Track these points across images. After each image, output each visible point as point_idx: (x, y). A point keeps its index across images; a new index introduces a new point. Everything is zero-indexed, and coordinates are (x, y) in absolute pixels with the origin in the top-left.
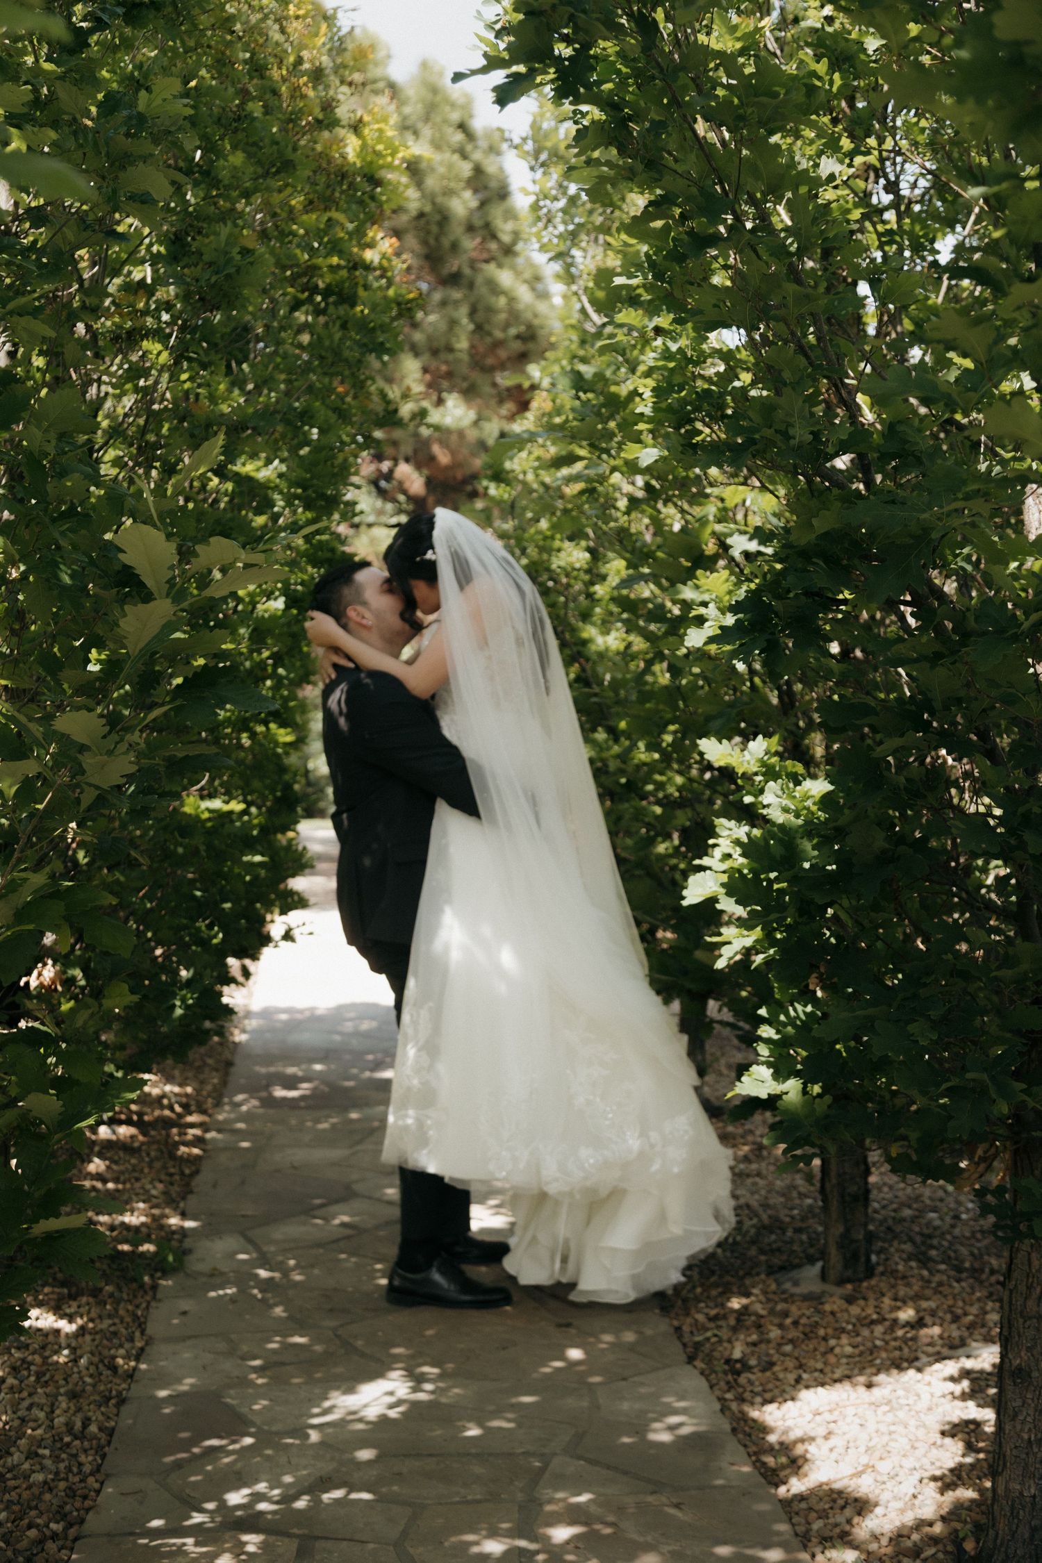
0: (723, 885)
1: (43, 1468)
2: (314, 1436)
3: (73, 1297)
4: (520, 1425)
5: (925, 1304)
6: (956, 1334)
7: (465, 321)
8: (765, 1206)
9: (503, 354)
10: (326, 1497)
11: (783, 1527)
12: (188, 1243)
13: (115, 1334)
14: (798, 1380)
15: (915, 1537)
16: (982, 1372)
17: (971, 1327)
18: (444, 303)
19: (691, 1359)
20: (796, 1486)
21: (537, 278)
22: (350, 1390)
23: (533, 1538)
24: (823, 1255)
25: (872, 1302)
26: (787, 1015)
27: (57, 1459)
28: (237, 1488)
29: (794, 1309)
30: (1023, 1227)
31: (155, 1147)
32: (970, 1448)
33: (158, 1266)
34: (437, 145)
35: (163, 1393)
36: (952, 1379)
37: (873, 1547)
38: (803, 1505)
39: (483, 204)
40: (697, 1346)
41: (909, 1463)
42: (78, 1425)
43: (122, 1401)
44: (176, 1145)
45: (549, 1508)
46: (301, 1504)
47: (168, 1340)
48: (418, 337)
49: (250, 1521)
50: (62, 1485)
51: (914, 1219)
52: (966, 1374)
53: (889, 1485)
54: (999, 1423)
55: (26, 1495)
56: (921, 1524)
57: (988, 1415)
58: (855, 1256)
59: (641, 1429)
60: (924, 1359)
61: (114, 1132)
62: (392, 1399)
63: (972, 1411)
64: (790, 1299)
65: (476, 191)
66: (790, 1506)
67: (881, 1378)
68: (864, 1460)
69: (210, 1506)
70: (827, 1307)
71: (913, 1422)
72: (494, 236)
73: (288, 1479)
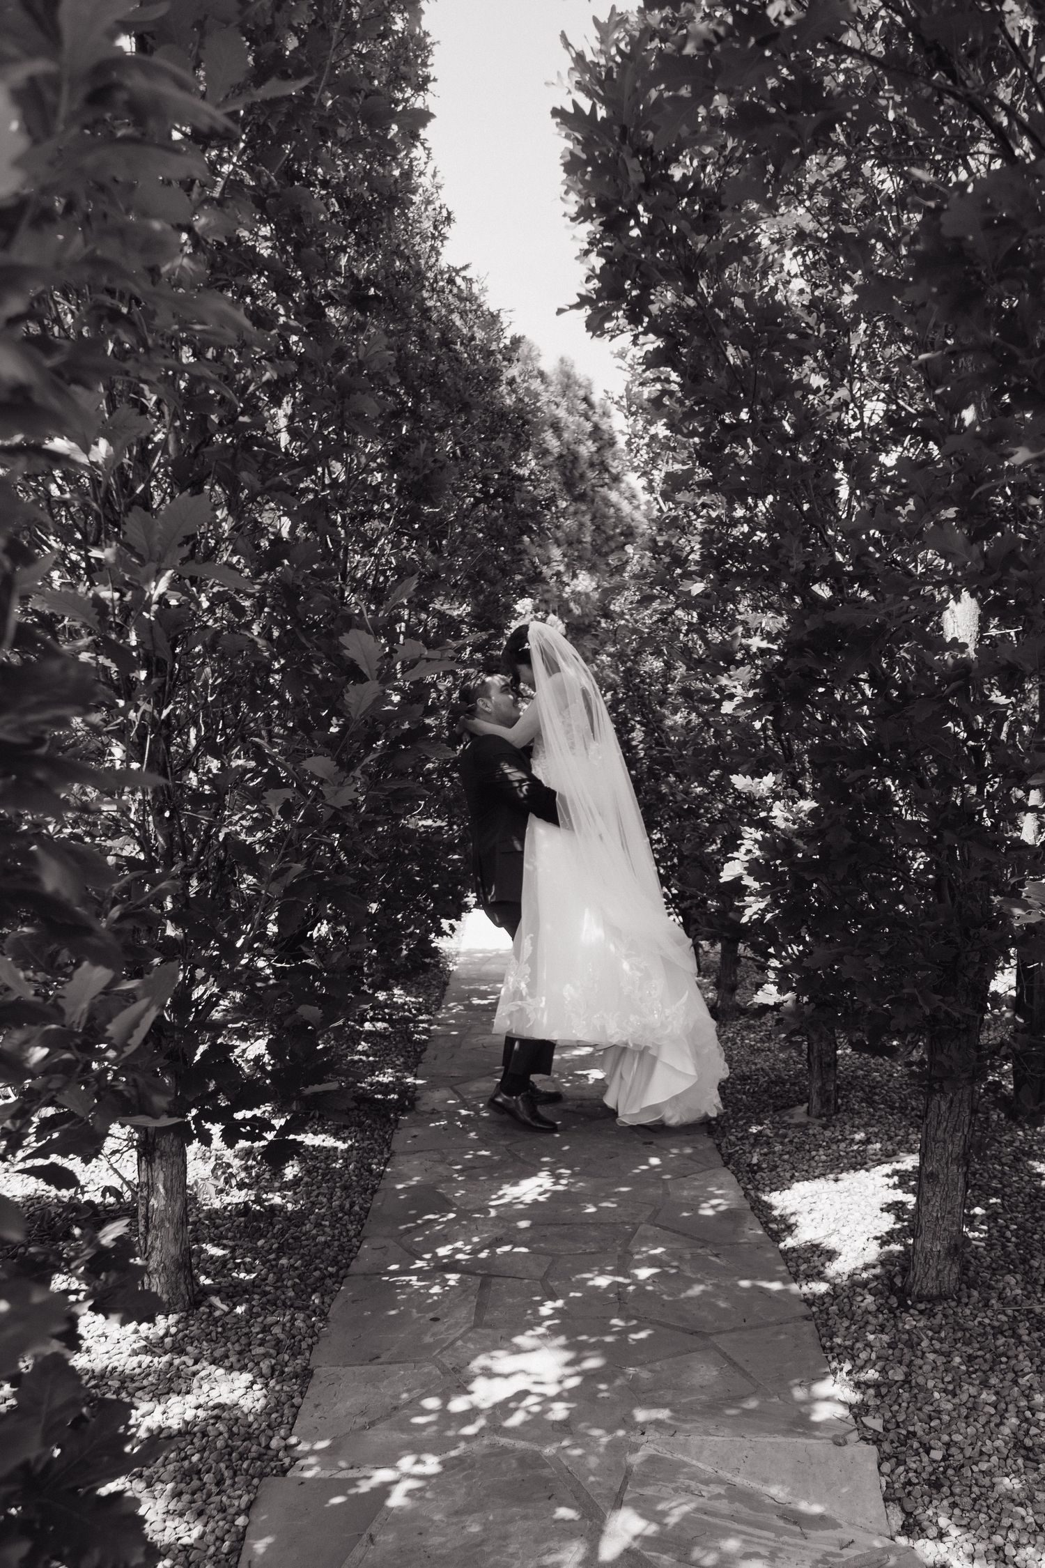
0: (745, 869)
1: (324, 1233)
2: (493, 1213)
3: (346, 1127)
4: (619, 1206)
5: (871, 1130)
6: (890, 1148)
7: (589, 523)
8: (773, 1069)
9: (613, 545)
10: (499, 1251)
11: (782, 1268)
12: (418, 1093)
13: (372, 1150)
14: (792, 1177)
15: (865, 1275)
16: (906, 1171)
17: (900, 1143)
18: (575, 513)
19: (726, 1164)
20: (789, 1242)
21: (634, 497)
22: (515, 1184)
23: (627, 1276)
24: (808, 1099)
25: (838, 1128)
26: (787, 951)
27: (333, 1227)
28: (444, 1245)
29: (790, 1132)
30: (936, 1086)
32: (899, 1219)
33: (400, 1107)
34: (570, 411)
35: (400, 1186)
36: (888, 1176)
37: (838, 1281)
38: (795, 1255)
39: (599, 449)
40: (730, 1155)
41: (860, 1228)
42: (347, 1206)
43: (375, 1191)
45: (637, 1257)
46: (483, 1255)
47: (404, 1153)
48: (559, 534)
49: (451, 1265)
50: (336, 1243)
51: (865, 1077)
52: (896, 1172)
53: (848, 1242)
54: (917, 1204)
55: (314, 1249)
56: (866, 1267)
57: (911, 1199)
58: (828, 1100)
59: (694, 1207)
60: (871, 1164)
62: (541, 1190)
63: (899, 1196)
64: (788, 1126)
65: (594, 441)
66: (785, 1254)
67: (844, 1175)
68: (833, 1226)
69: (428, 1256)
70: (811, 1132)
71: (863, 1203)
72: (607, 470)
73: (476, 1239)
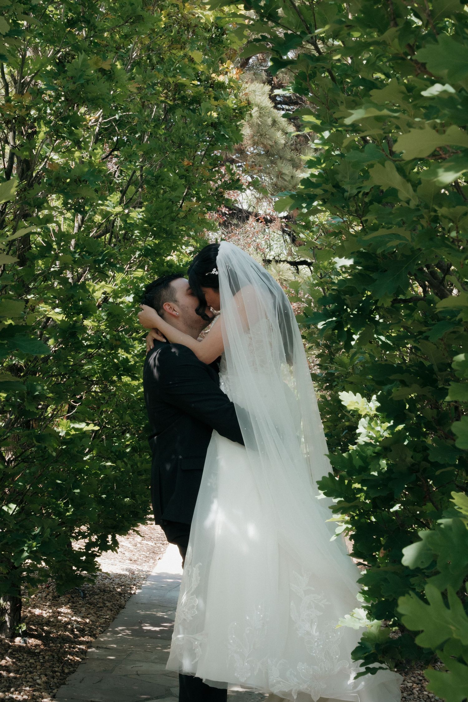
31: (50, 653)
44: (66, 653)
61: (25, 642)
